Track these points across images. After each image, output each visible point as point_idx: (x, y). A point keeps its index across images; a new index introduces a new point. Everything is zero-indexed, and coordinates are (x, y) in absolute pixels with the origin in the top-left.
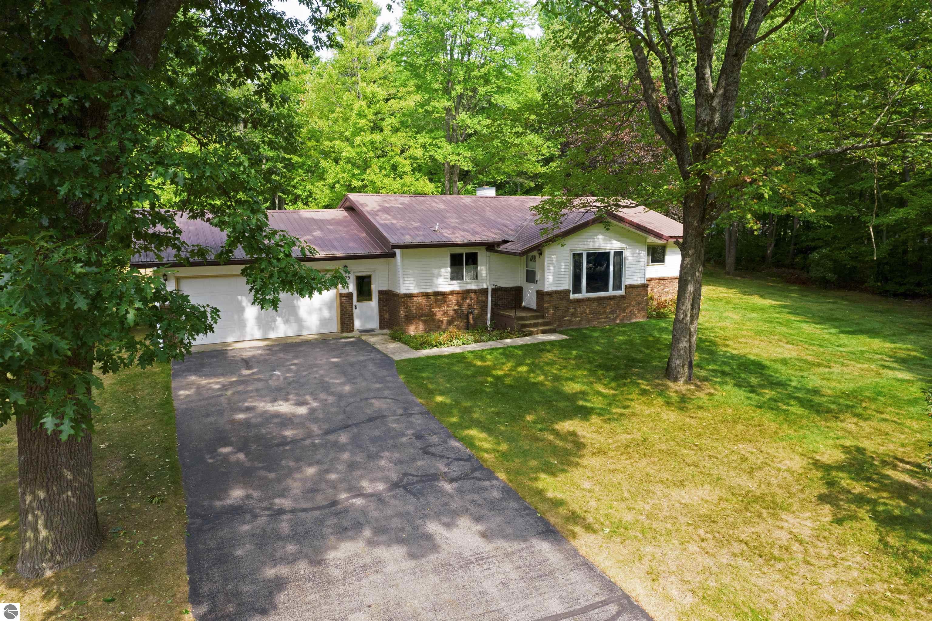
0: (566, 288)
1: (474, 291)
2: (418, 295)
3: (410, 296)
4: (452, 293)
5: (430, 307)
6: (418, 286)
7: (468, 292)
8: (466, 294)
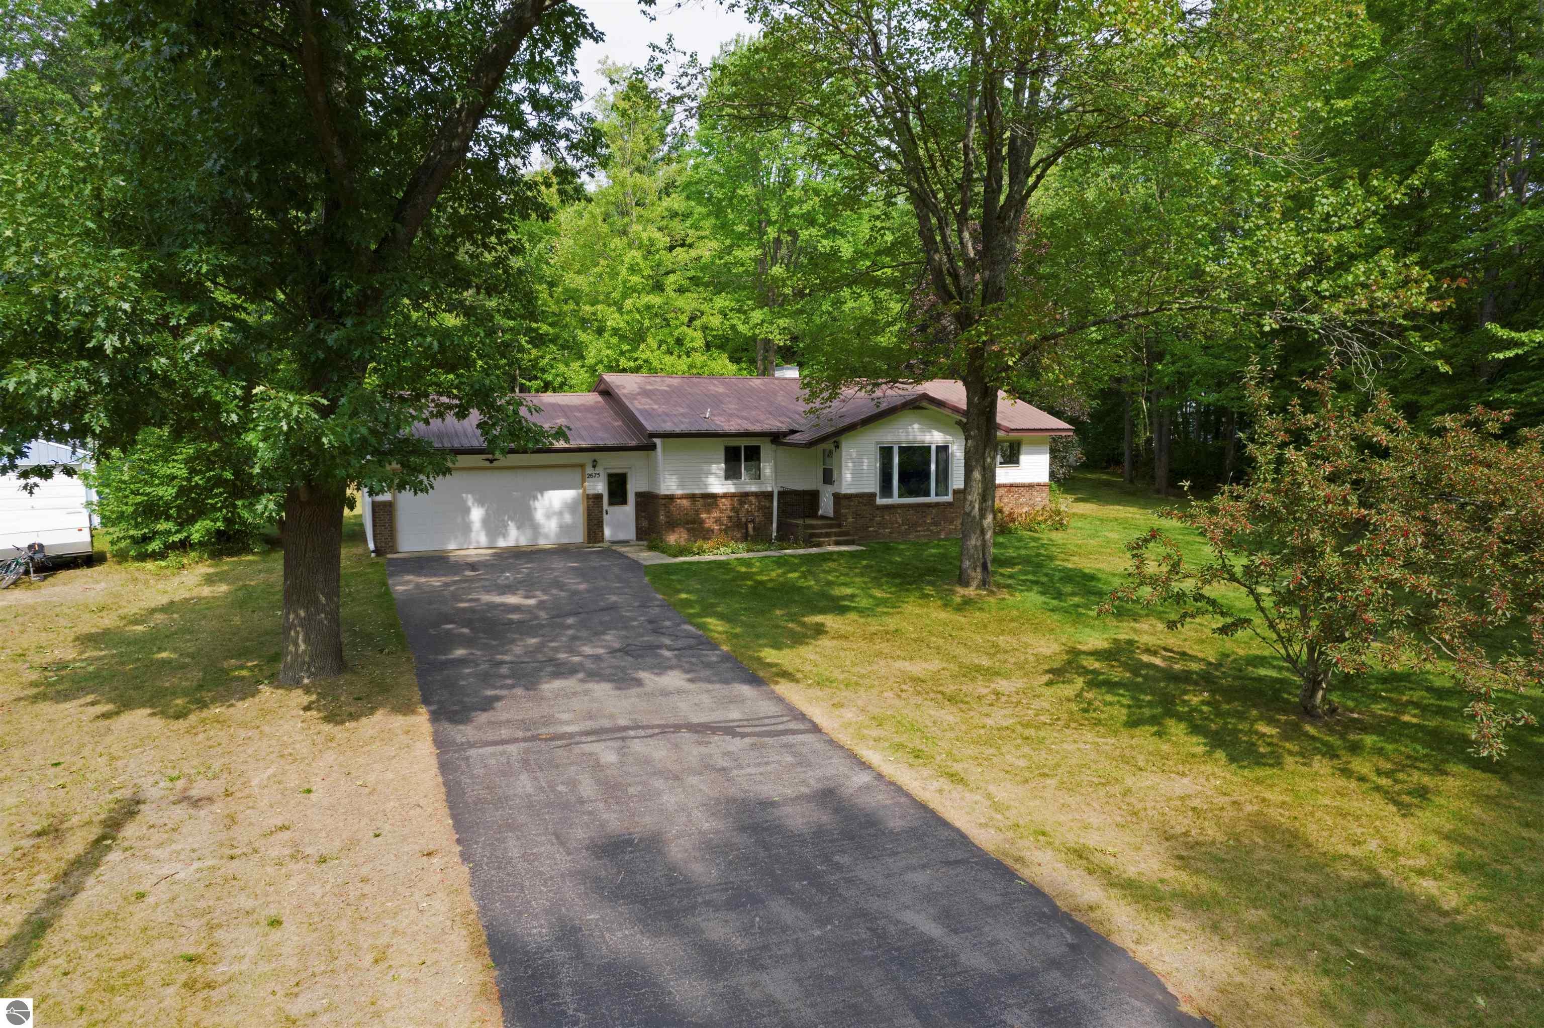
0: (872, 490)
1: (756, 494)
2: (683, 497)
3: (671, 498)
4: (725, 496)
5: (697, 512)
6: (681, 485)
7: (747, 494)
8: (743, 497)
